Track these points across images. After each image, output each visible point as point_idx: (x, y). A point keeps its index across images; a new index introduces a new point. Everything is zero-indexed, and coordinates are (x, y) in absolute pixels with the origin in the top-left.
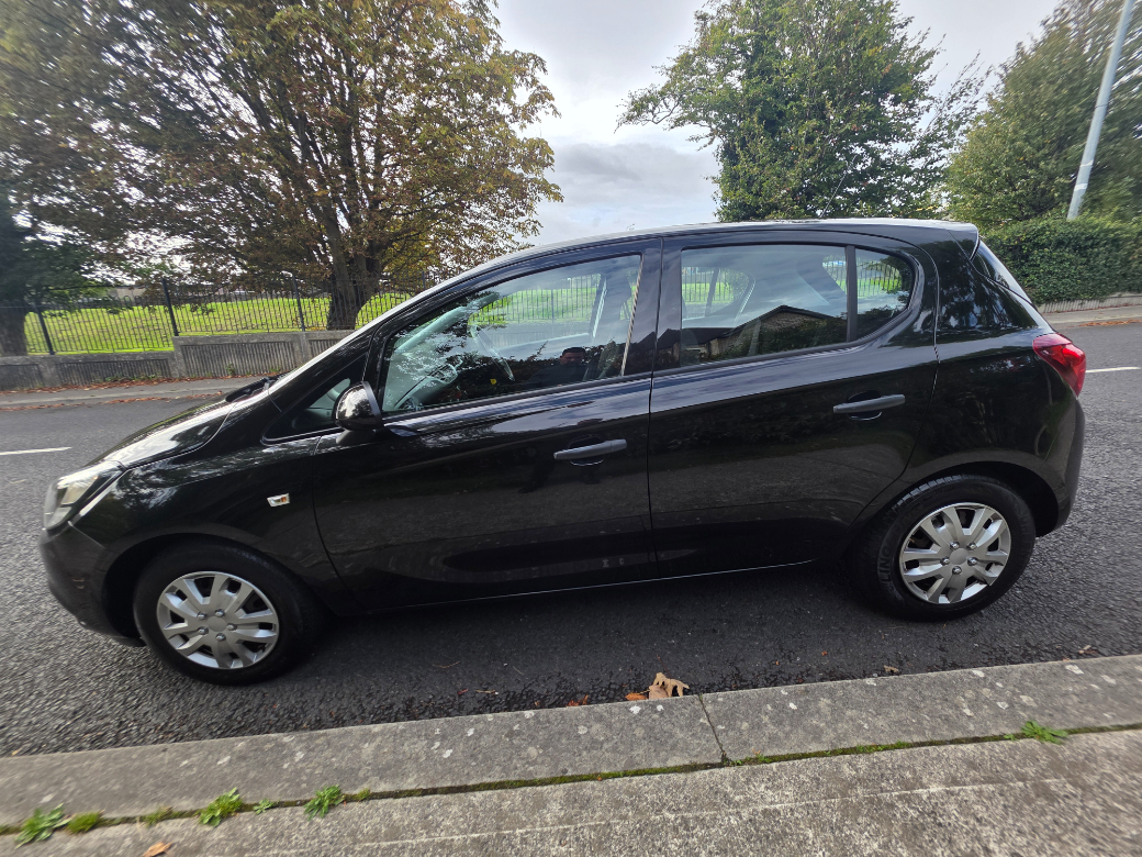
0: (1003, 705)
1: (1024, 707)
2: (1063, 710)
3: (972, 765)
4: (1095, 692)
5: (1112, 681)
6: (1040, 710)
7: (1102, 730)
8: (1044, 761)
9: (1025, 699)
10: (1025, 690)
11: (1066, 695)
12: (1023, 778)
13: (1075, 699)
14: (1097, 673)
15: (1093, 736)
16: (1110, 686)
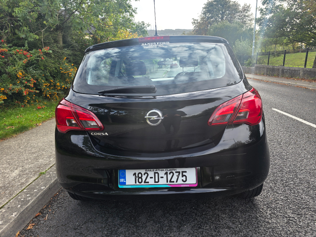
0: (51, 173)
1: (48, 175)
2: (41, 179)
3: (49, 164)
4: (37, 186)
5: (35, 191)
6: (45, 177)
7: (34, 181)
8: (41, 171)
9: (48, 176)
10: (49, 177)
11: (42, 182)
12: (42, 167)
13: (40, 182)
14: (38, 190)
15: (35, 178)
16: (35, 189)
